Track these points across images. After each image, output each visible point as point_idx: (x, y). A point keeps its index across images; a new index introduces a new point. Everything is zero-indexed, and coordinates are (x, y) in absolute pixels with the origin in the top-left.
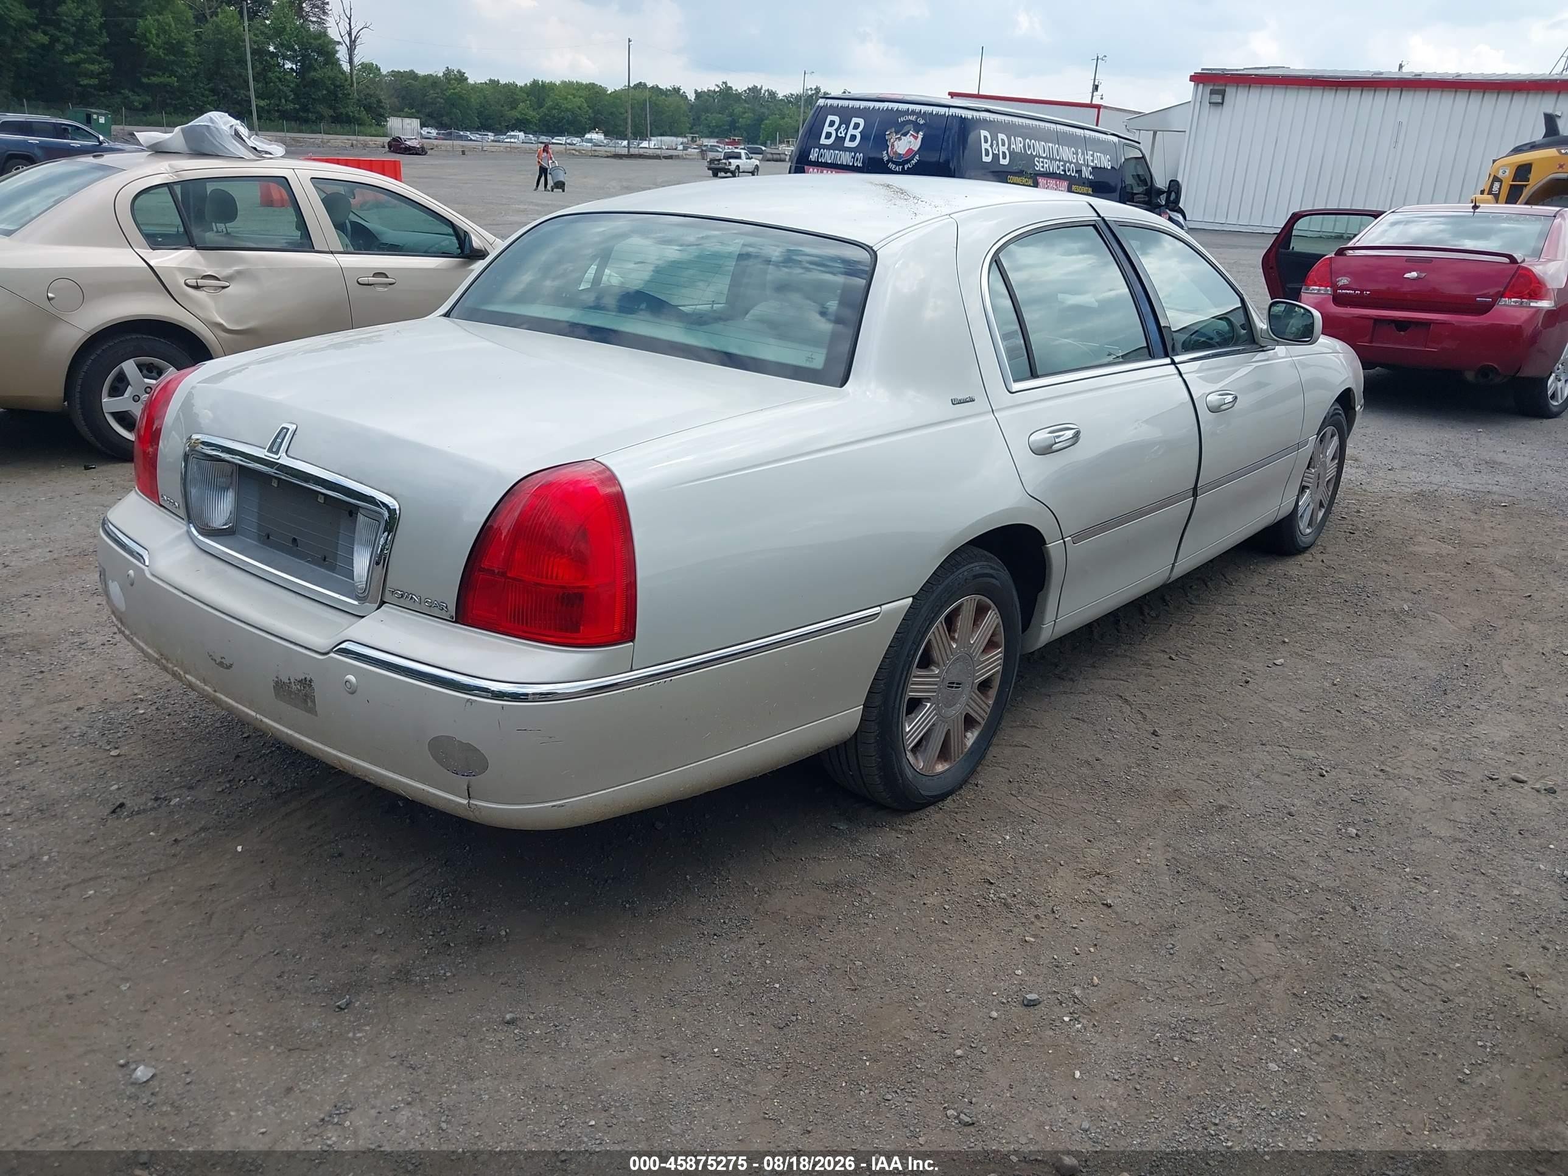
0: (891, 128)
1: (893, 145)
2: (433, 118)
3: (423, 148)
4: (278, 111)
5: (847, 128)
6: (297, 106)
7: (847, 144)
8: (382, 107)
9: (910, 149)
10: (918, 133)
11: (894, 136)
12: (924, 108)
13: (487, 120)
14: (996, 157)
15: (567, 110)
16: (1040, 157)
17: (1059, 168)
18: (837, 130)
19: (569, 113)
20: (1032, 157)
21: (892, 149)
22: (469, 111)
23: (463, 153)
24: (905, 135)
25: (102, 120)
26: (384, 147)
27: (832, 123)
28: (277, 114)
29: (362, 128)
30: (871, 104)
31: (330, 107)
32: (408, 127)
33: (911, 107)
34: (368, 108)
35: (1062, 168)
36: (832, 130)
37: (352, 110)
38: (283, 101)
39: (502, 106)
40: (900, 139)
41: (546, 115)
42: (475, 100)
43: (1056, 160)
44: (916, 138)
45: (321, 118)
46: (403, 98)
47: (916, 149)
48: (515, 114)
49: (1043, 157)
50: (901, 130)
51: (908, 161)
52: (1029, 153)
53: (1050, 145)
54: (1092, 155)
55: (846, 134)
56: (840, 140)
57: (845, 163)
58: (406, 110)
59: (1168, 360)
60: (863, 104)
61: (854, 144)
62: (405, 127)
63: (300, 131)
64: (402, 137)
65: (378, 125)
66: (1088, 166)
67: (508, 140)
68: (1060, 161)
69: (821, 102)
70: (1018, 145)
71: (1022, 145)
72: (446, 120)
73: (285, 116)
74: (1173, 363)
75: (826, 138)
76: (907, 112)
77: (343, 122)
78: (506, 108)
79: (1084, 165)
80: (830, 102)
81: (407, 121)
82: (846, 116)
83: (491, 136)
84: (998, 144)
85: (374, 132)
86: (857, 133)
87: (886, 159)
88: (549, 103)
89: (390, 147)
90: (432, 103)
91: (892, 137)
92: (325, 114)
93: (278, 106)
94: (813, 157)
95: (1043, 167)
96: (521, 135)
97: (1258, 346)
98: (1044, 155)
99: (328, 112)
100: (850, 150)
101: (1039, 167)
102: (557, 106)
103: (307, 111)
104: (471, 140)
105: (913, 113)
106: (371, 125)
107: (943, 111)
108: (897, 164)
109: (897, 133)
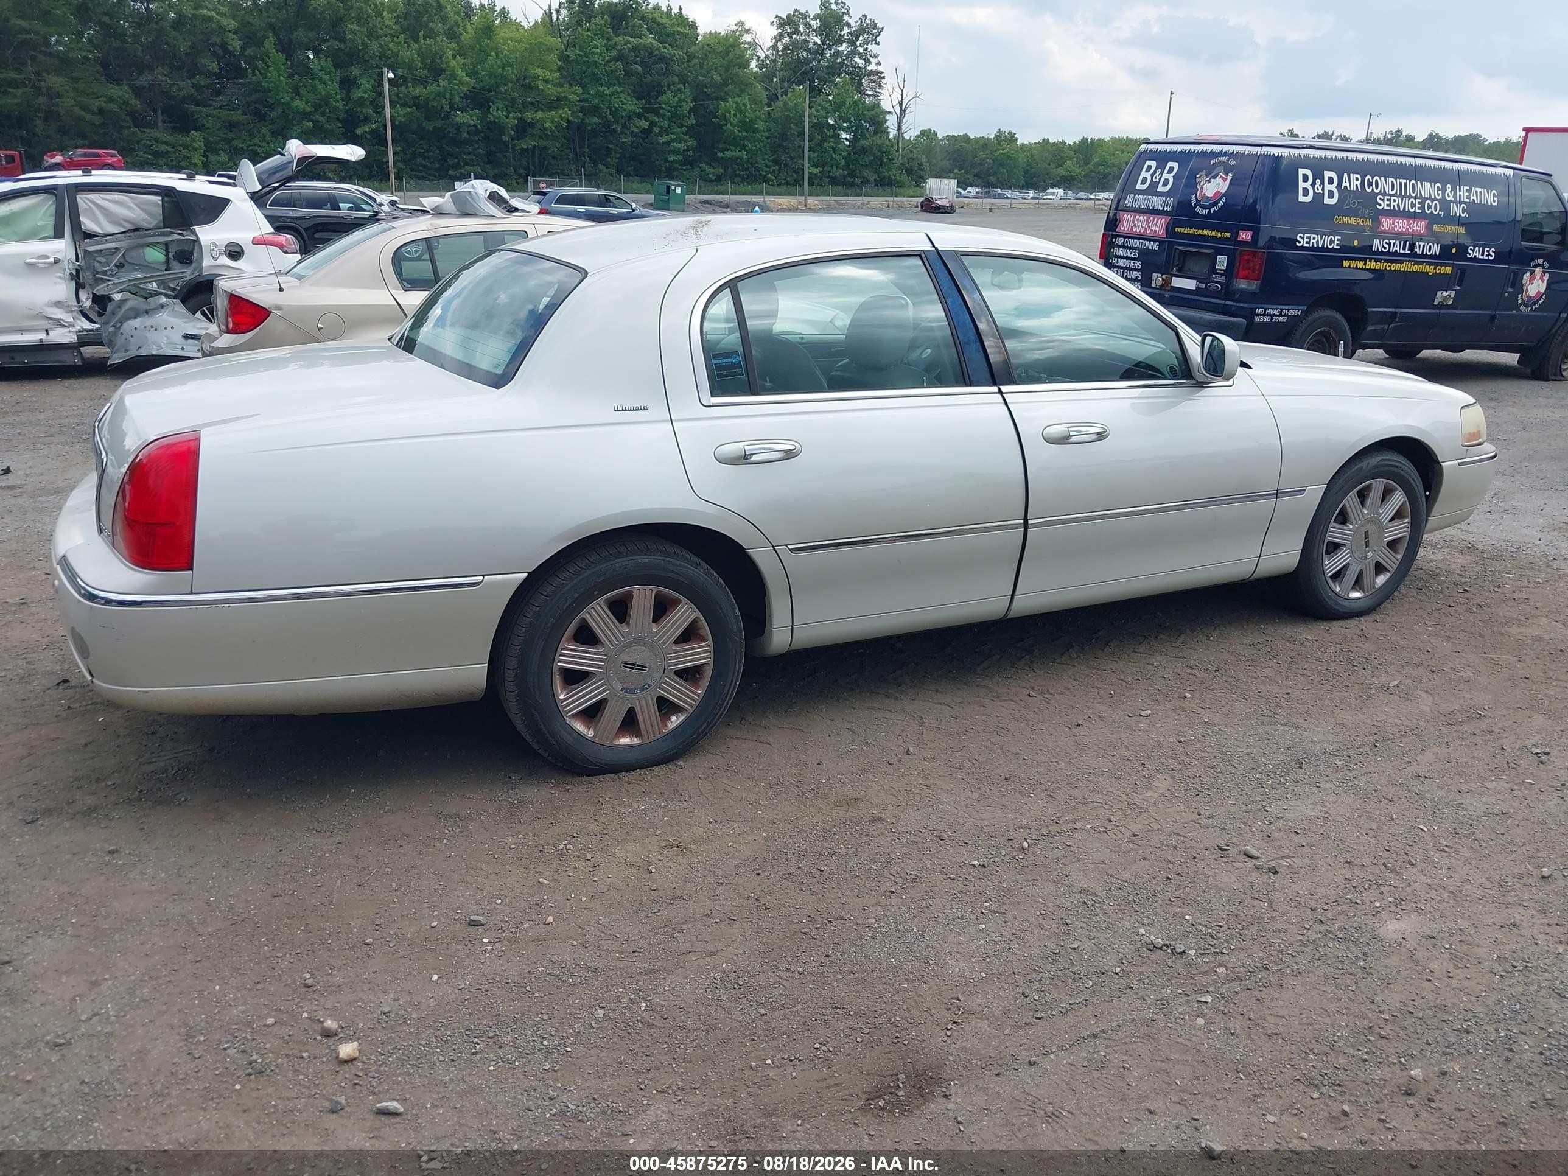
0: (1201, 171)
1: (1202, 188)
2: (980, 177)
3: (952, 206)
4: (828, 177)
5: (1162, 173)
6: (846, 172)
7: (1161, 189)
8: (922, 170)
9: (1218, 192)
10: (1227, 174)
11: (1205, 179)
12: (1237, 149)
13: (1032, 178)
14: (1318, 197)
15: (1114, 165)
16: (1385, 194)
17: (1413, 205)
18: (1152, 175)
19: (1115, 169)
20: (1374, 195)
21: (1201, 192)
22: (1015, 170)
23: (991, 210)
24: (1214, 177)
25: (678, 191)
26: (917, 207)
27: (1150, 167)
28: (827, 180)
29: (901, 190)
30: (1187, 148)
31: (876, 172)
32: (947, 187)
33: (1225, 148)
34: (909, 171)
35: (1418, 206)
36: (1148, 175)
37: (895, 173)
38: (835, 169)
39: (1049, 164)
40: (1209, 181)
41: (1092, 171)
42: (1022, 159)
43: (1410, 197)
44: (1225, 180)
45: (866, 182)
46: (955, 160)
47: (1223, 191)
48: (1061, 171)
49: (1389, 195)
50: (1211, 175)
51: (1215, 204)
52: (1369, 190)
53: (1403, 181)
54: (1469, 191)
55: (1160, 179)
56: (1154, 185)
57: (1156, 208)
58: (956, 171)
59: (995, 389)
60: (1180, 148)
61: (1166, 189)
62: (943, 186)
63: (846, 195)
64: (934, 197)
65: (917, 186)
66: (1460, 202)
67: (1049, 197)
68: (1416, 198)
69: (1143, 147)
70: (1353, 182)
71: (1358, 183)
72: (992, 179)
73: (834, 181)
74: (1000, 392)
75: (1142, 184)
76: (1220, 154)
77: (885, 184)
78: (1052, 166)
79: (1455, 201)
80: (1150, 147)
81: (945, 181)
82: (1162, 159)
83: (1031, 193)
84: (1322, 183)
85: (912, 194)
86: (1170, 177)
87: (1194, 202)
88: (1096, 160)
89: (922, 207)
90: (980, 164)
91: (1202, 180)
92: (870, 178)
93: (829, 172)
94: (1128, 203)
95: (1389, 205)
96: (1061, 192)
97: (1195, 382)
98: (1392, 193)
99: (872, 177)
100: (1162, 194)
101: (1383, 205)
102: (1103, 163)
103: (855, 176)
104: (1008, 198)
105: (1226, 154)
106: (910, 187)
107: (1254, 150)
108: (1204, 208)
109: (1207, 176)
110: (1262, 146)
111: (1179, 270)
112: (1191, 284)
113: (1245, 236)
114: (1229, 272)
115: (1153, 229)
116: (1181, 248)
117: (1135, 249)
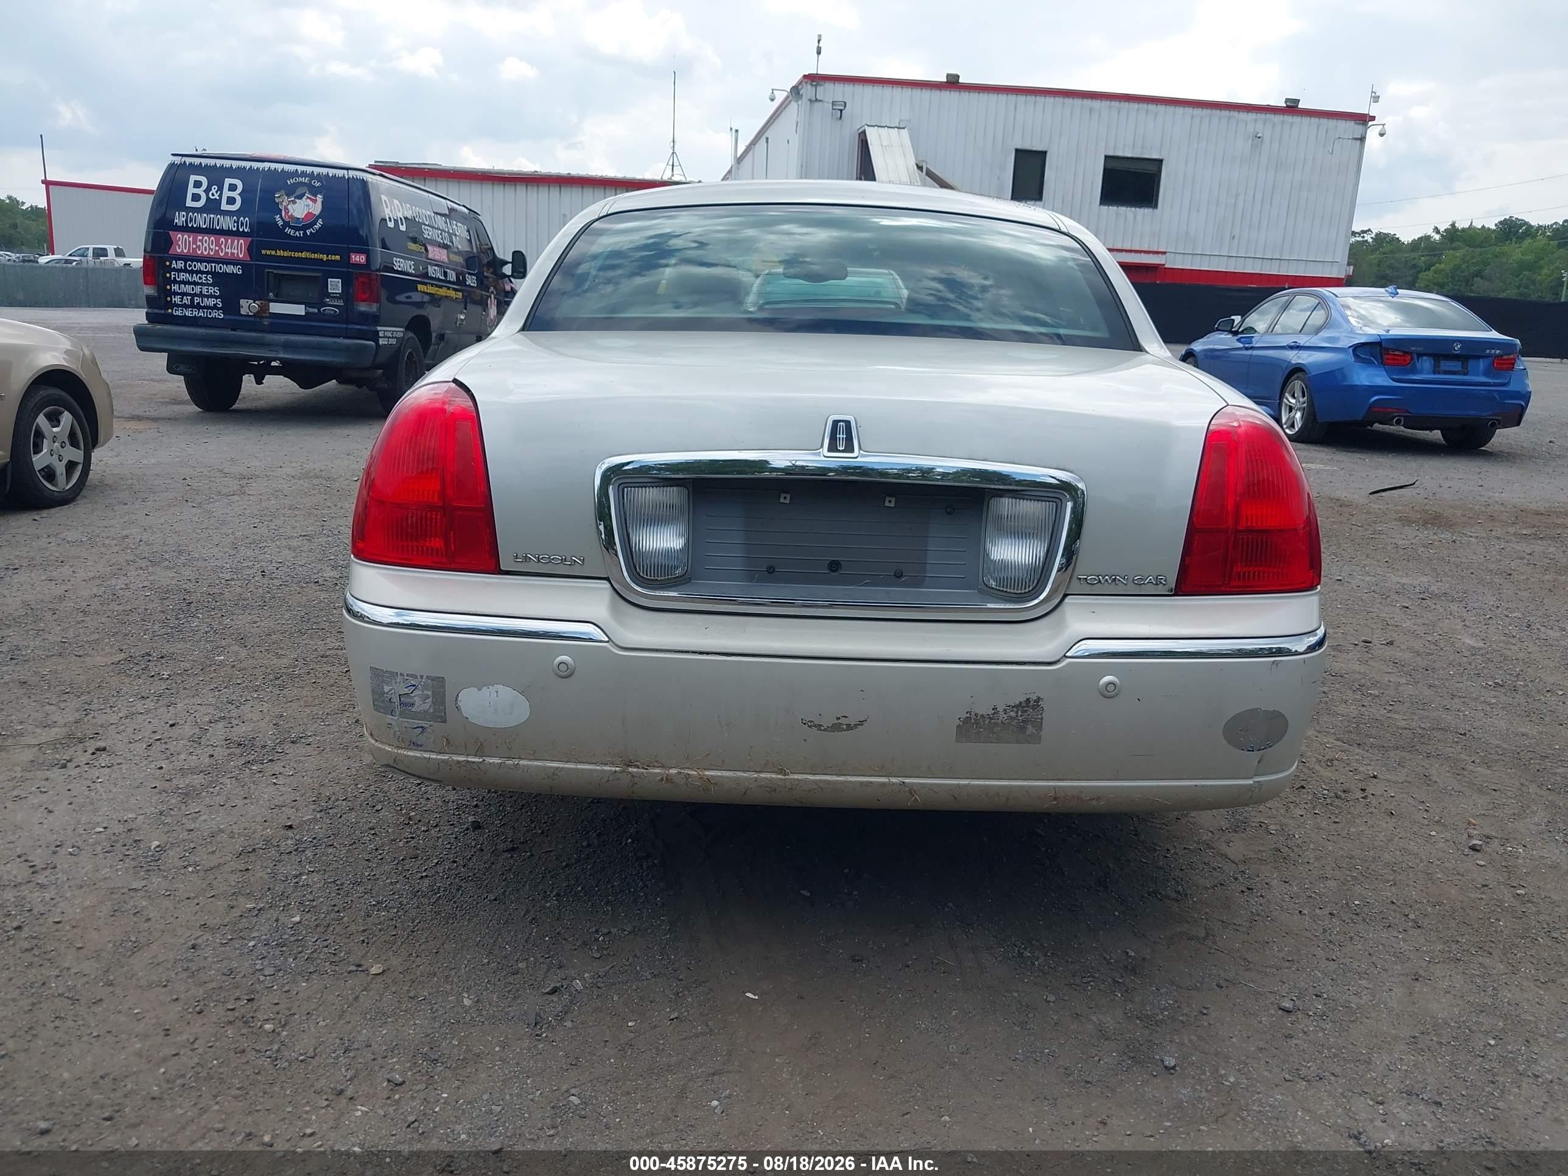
0: (279, 190)
1: (286, 209)
9: (309, 213)
10: (315, 196)
11: (286, 199)
12: (317, 170)
20: (420, 224)
21: (286, 213)
24: (299, 198)
30: (247, 164)
33: (300, 168)
35: (440, 237)
40: (294, 202)
44: (315, 201)
47: (317, 213)
49: (427, 225)
50: (293, 192)
51: (311, 225)
54: (457, 225)
57: (225, 228)
60: (236, 164)
66: (456, 235)
76: (296, 174)
79: (453, 234)
82: (215, 176)
87: (279, 223)
91: (283, 201)
94: (179, 221)
95: (428, 235)
100: (229, 213)
105: (304, 174)
107: (340, 173)
108: (296, 229)
109: (288, 195)
110: (348, 169)
111: (276, 295)
112: (299, 310)
113: (359, 258)
114: (345, 295)
115: (229, 251)
116: (275, 272)
117: (207, 273)
